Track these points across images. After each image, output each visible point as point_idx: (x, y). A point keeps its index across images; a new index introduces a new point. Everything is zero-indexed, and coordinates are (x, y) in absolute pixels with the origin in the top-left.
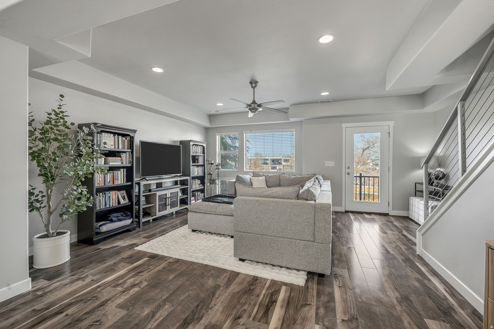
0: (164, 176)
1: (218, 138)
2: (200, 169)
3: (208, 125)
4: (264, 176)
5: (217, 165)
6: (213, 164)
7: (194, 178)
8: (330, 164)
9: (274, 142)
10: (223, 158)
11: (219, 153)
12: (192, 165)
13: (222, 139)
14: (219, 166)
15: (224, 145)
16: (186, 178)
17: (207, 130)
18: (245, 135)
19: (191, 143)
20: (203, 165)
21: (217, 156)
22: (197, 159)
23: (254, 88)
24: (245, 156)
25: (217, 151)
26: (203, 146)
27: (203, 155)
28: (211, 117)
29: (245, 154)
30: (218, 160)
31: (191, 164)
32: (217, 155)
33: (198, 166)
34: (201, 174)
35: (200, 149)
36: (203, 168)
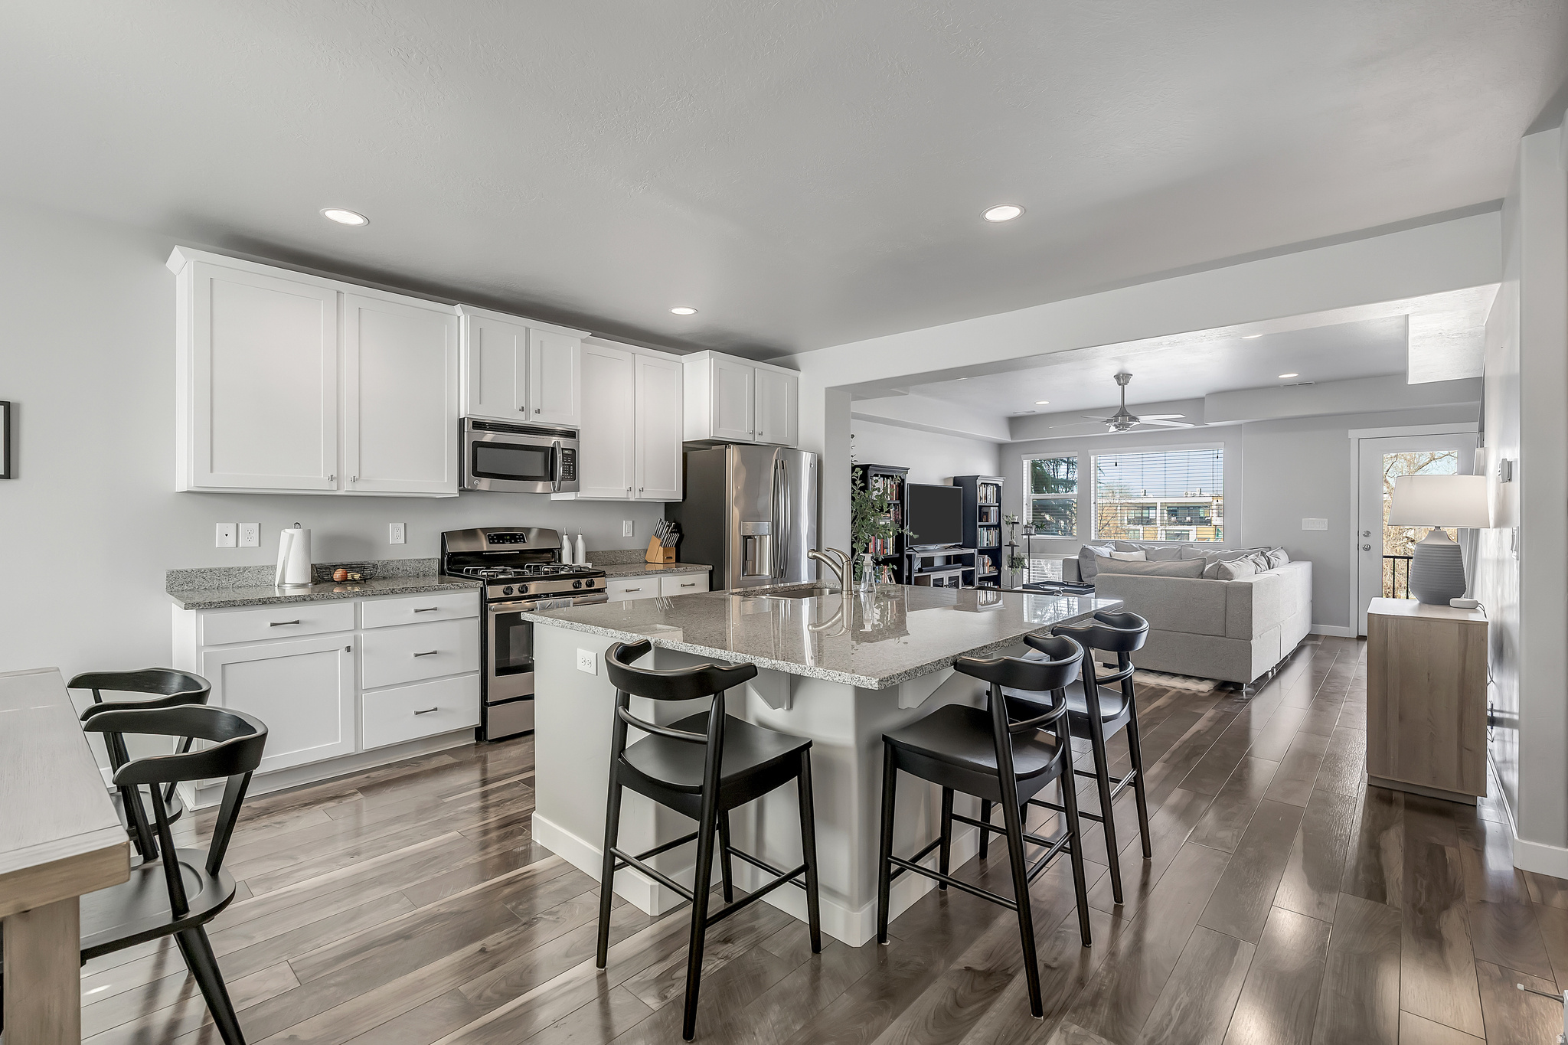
0: (931, 547)
1: (1026, 465)
2: (993, 533)
3: (1005, 438)
4: (1143, 549)
5: (1026, 527)
6: (1017, 523)
7: (982, 552)
8: (1316, 524)
9: (1167, 462)
10: (1039, 508)
11: (1028, 499)
12: (980, 527)
13: (1034, 465)
14: (1031, 527)
15: (1040, 481)
16: (972, 551)
17: (1001, 448)
18: (1093, 458)
19: (979, 482)
20: (998, 526)
21: (1025, 506)
22: (987, 514)
23: (1123, 385)
24: (1093, 505)
25: (1025, 494)
26: (997, 485)
27: (997, 504)
28: (1015, 422)
29: (1092, 502)
30: (1027, 516)
31: (979, 524)
32: (1024, 503)
33: (989, 527)
34: (994, 544)
35: (991, 490)
36: (997, 531)
